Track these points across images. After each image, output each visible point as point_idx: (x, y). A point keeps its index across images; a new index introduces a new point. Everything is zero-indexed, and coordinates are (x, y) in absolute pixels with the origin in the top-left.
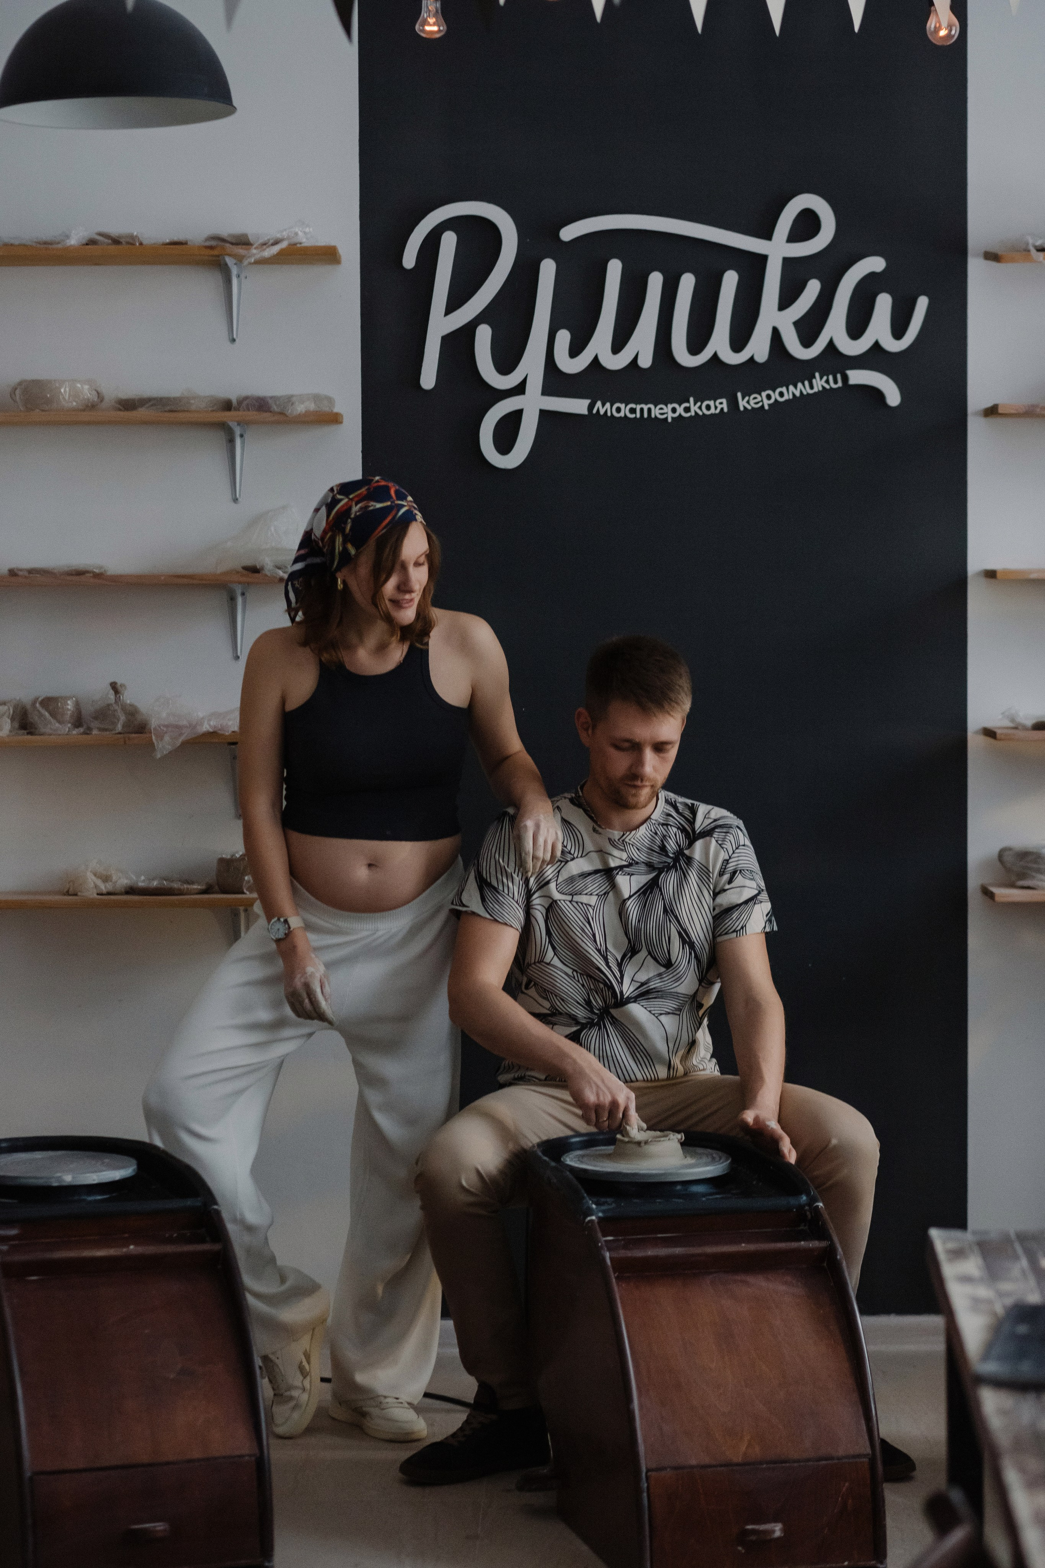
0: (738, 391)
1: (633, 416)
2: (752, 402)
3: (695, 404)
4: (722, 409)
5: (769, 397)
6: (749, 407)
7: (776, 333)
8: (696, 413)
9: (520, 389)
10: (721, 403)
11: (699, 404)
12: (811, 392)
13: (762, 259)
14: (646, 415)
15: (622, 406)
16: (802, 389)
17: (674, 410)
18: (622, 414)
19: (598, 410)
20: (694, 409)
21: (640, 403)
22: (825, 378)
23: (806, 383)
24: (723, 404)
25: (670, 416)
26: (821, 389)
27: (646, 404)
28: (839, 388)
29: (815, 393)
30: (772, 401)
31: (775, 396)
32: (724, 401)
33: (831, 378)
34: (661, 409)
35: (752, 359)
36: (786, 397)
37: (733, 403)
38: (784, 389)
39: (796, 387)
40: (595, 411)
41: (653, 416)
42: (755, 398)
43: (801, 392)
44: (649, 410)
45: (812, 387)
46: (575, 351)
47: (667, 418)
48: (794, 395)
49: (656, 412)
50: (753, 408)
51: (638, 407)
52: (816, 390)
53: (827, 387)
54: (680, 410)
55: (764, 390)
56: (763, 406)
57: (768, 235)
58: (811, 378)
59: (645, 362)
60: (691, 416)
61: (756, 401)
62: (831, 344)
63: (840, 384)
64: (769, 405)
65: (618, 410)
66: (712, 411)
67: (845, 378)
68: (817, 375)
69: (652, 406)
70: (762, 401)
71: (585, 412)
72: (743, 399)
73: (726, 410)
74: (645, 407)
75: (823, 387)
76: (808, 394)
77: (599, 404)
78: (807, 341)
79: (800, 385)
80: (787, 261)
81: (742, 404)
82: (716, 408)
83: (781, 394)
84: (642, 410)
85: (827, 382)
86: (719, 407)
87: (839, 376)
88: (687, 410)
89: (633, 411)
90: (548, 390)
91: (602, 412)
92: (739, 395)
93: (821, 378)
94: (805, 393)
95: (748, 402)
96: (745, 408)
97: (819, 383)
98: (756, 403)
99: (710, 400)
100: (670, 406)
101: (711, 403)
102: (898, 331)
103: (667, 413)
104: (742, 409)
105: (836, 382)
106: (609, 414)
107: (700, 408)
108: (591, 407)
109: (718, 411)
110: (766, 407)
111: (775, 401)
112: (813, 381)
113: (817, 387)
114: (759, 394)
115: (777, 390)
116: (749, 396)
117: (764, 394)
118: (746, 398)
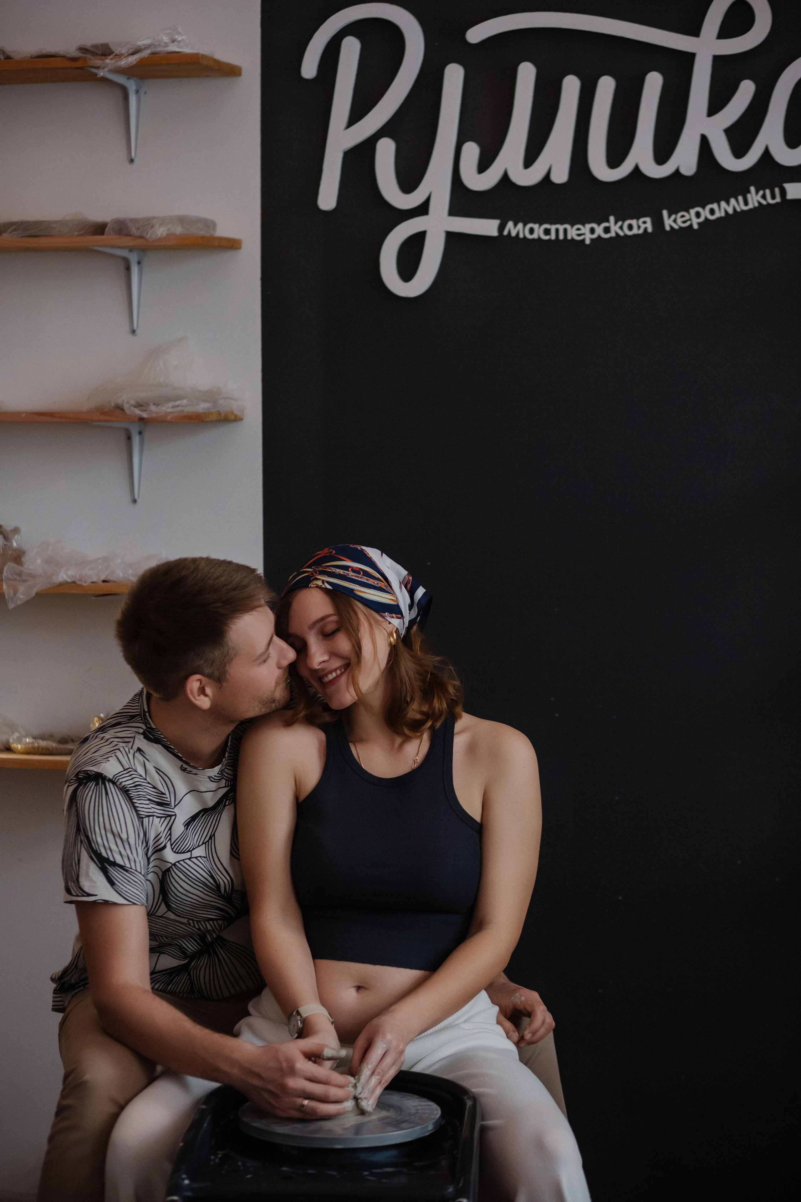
0: (664, 209)
1: (547, 238)
2: (679, 221)
3: (616, 223)
4: (646, 229)
5: (698, 215)
6: (676, 227)
7: (704, 141)
8: (617, 234)
9: (423, 209)
10: (645, 222)
11: (620, 223)
12: (745, 208)
13: (689, 58)
14: (561, 237)
15: (536, 226)
16: (735, 205)
17: (592, 231)
18: (535, 236)
19: (509, 232)
20: (615, 229)
21: (555, 223)
22: (761, 193)
23: (740, 198)
24: (646, 224)
25: (588, 238)
26: (756, 205)
27: (562, 224)
28: (777, 204)
29: (750, 210)
30: (702, 219)
31: (705, 213)
32: (648, 220)
33: (768, 192)
34: (578, 229)
35: (677, 172)
36: (717, 215)
37: (658, 222)
38: (715, 206)
39: (728, 203)
40: (506, 233)
41: (569, 237)
42: (683, 216)
43: (735, 209)
44: (565, 230)
45: (746, 203)
46: (483, 166)
47: (584, 240)
48: (726, 212)
49: (573, 233)
50: (681, 228)
51: (553, 228)
52: (751, 206)
53: (764, 202)
54: (599, 230)
55: (693, 207)
56: (691, 226)
57: (694, 30)
58: (745, 193)
59: (560, 176)
60: (611, 238)
61: (684, 219)
62: (767, 154)
63: (778, 199)
64: (699, 224)
65: (532, 231)
66: (635, 231)
67: (783, 192)
68: (752, 189)
69: (568, 226)
70: (690, 220)
71: (495, 233)
72: (669, 216)
73: (650, 230)
74: (561, 228)
75: (759, 203)
76: (742, 211)
77: (510, 224)
78: (739, 151)
79: (733, 201)
80: (717, 59)
81: (669, 222)
82: (639, 227)
83: (712, 212)
84: (557, 231)
85: (764, 197)
86: (643, 226)
87: (777, 190)
88: (607, 230)
89: (547, 232)
90: (455, 210)
91: (514, 234)
92: (665, 213)
93: (757, 192)
94: (738, 210)
95: (676, 221)
96: (671, 227)
97: (755, 198)
98: (684, 222)
99: (632, 218)
100: (588, 226)
101: (634, 222)
103: (583, 234)
104: (668, 228)
105: (773, 197)
106: (521, 236)
107: (621, 228)
108: (501, 228)
109: (641, 231)
110: (696, 227)
111: (706, 219)
112: (749, 196)
113: (753, 203)
114: (688, 212)
115: (709, 207)
116: (676, 213)
117: (693, 212)
118: (673, 217)
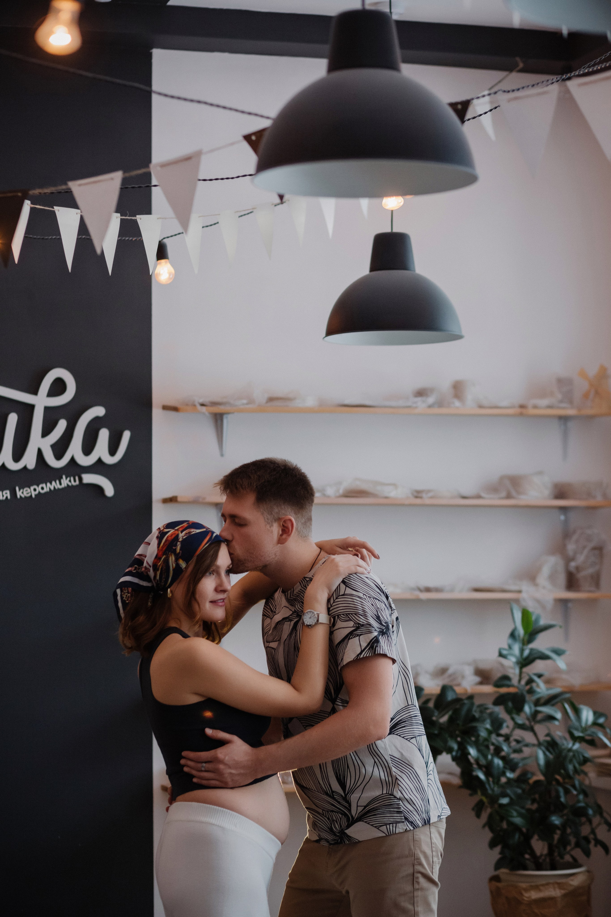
0: (17, 486)
2: (25, 493)
4: (7, 497)
5: (35, 490)
6: (23, 496)
7: (40, 452)
10: (6, 493)
12: (60, 487)
13: (32, 407)
16: (55, 485)
22: (68, 479)
23: (58, 482)
26: (66, 485)
28: (77, 486)
29: (63, 488)
30: (37, 492)
31: (39, 489)
32: (8, 492)
33: (72, 479)
35: (25, 468)
36: (46, 490)
37: (14, 493)
38: (44, 485)
39: (51, 483)
42: (26, 490)
43: (54, 488)
45: (60, 484)
48: (50, 489)
50: (26, 496)
52: (63, 486)
53: (70, 484)
56: (31, 496)
57: (35, 392)
58: (60, 478)
61: (27, 492)
62: (73, 460)
63: (77, 482)
64: (35, 495)
66: (1, 498)
67: (81, 479)
68: (64, 477)
70: (31, 492)
72: (20, 490)
73: (9, 497)
75: (68, 485)
76: (58, 489)
78: (59, 456)
79: (53, 483)
80: (47, 409)
81: (19, 494)
82: (3, 496)
83: (42, 488)
85: (70, 481)
86: (5, 495)
87: (77, 478)
92: (17, 488)
93: (66, 478)
94: (56, 488)
95: (23, 493)
96: (21, 497)
97: (65, 482)
98: (28, 493)
101: (1, 493)
102: (113, 451)
104: (18, 497)
105: (75, 481)
109: (4, 498)
110: (33, 496)
111: (39, 492)
112: (62, 481)
113: (64, 484)
114: (30, 488)
115: (40, 486)
116: (23, 489)
117: (32, 488)
118: (21, 490)
